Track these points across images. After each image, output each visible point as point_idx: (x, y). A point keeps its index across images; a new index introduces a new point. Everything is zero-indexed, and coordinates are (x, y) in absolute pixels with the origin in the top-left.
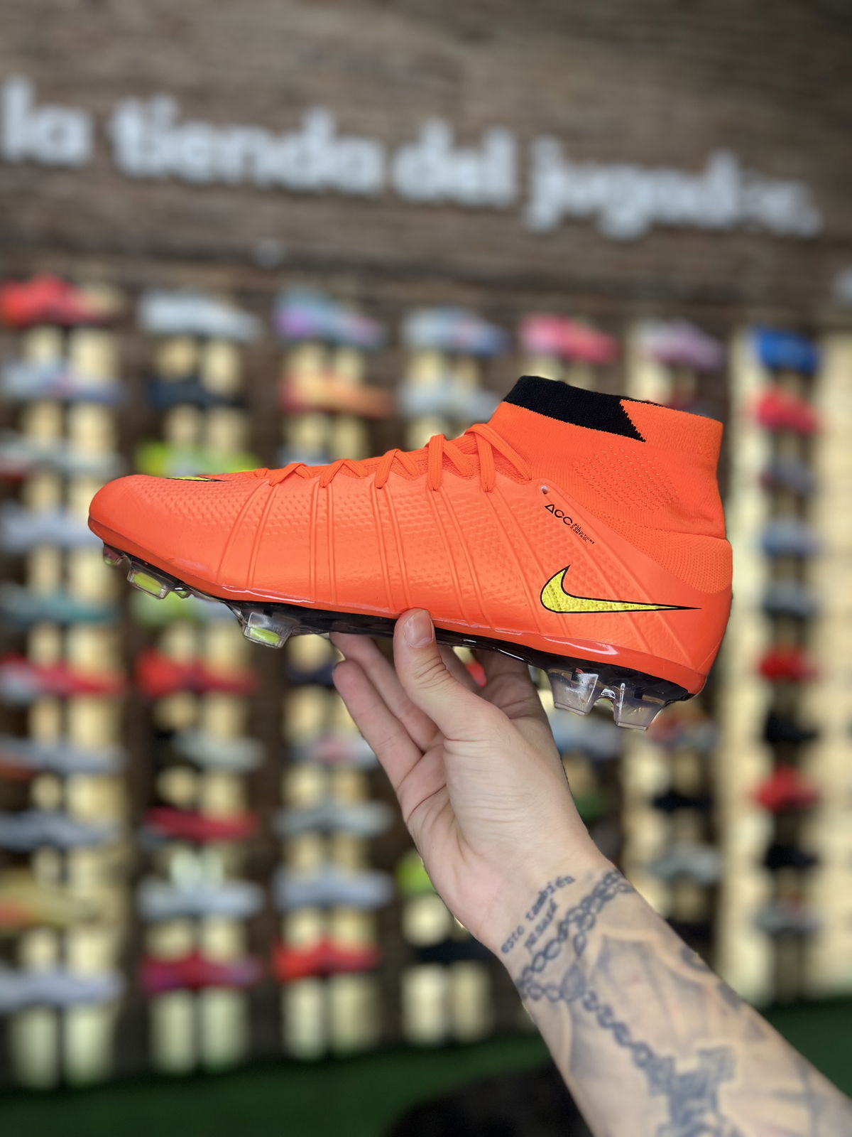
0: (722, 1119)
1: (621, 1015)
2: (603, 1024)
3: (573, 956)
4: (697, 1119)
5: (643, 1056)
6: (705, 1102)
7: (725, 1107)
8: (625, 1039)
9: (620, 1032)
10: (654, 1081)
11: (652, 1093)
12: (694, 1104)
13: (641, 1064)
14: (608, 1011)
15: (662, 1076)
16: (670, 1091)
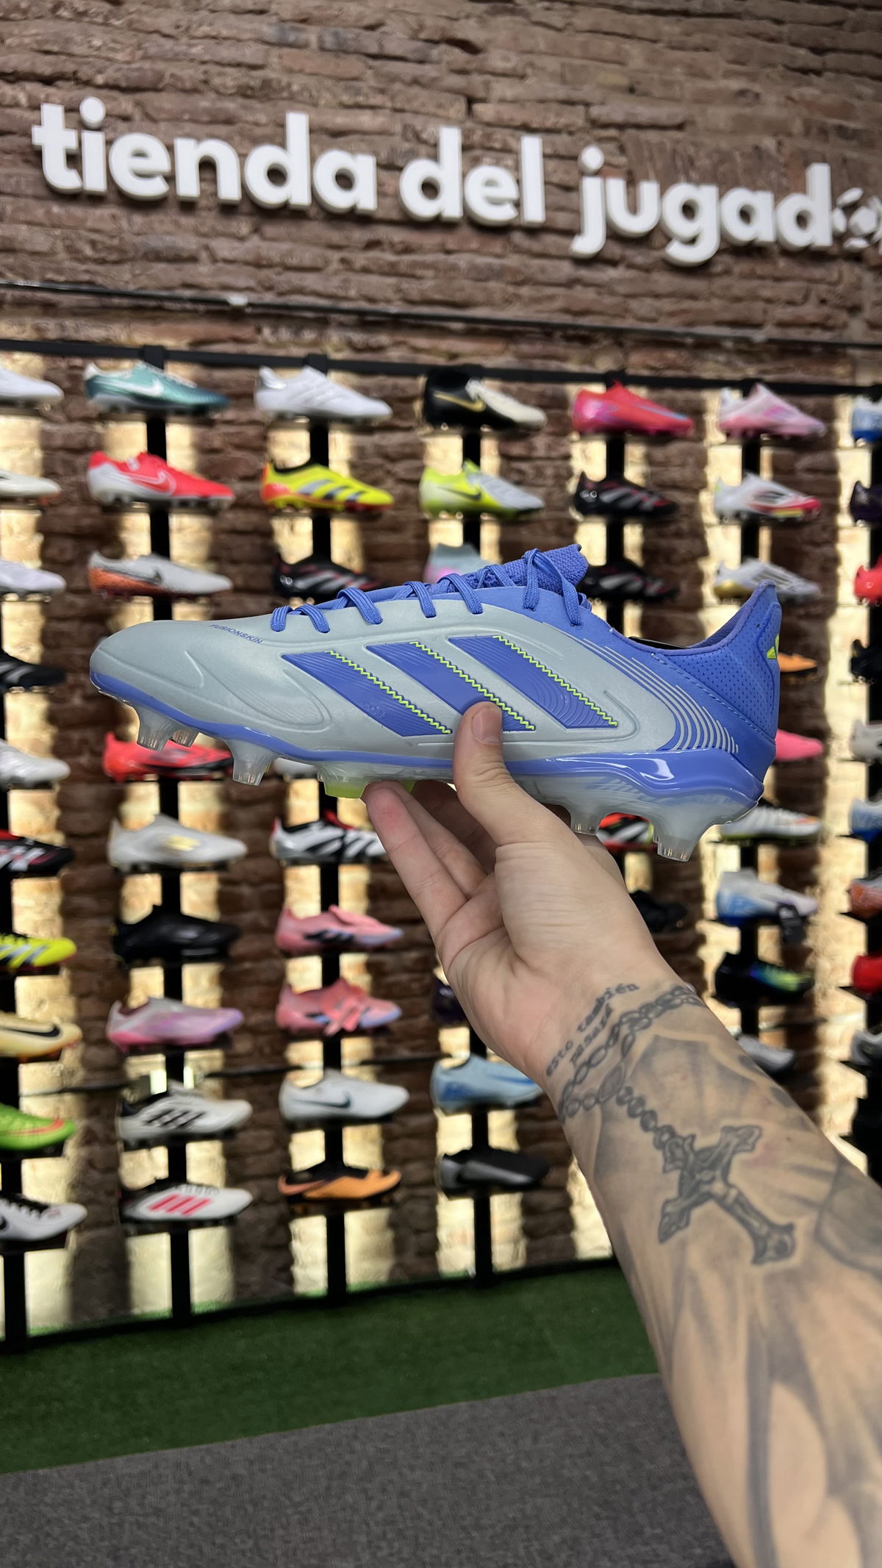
0: (729, 1185)
1: (652, 1104)
2: (632, 1114)
3: (618, 1058)
4: (705, 1188)
5: (666, 1137)
6: (718, 1173)
7: (734, 1177)
8: (652, 1124)
9: (647, 1119)
10: (671, 1159)
11: (665, 1171)
12: (705, 1176)
13: (660, 1145)
14: (641, 1101)
15: (679, 1153)
16: (683, 1169)
